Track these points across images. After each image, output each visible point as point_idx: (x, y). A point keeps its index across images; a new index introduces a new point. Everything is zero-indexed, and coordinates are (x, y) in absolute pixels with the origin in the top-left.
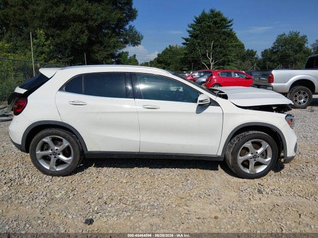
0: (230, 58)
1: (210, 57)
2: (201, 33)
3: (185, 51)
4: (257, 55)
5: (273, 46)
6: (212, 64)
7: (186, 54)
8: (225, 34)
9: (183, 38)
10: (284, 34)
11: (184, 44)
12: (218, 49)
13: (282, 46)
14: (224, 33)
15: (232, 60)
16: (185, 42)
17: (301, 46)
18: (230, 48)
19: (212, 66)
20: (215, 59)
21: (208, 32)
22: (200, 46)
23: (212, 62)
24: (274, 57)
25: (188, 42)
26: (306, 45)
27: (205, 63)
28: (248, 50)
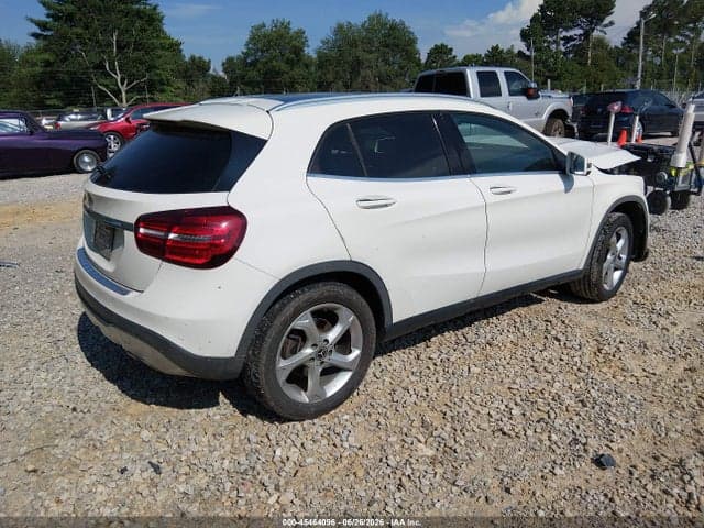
0: (165, 75)
1: (114, 71)
2: (80, 9)
3: (46, 56)
4: (214, 70)
5: (245, 50)
6: (123, 89)
7: (48, 64)
8: (141, 18)
9: (32, 21)
10: (264, 26)
11: (35, 35)
12: (131, 53)
13: (262, 51)
14: (139, 14)
15: (168, 80)
16: (38, 31)
17: (298, 51)
18: (160, 52)
19: (124, 94)
20: (129, 77)
21: (100, 9)
22: (86, 44)
23: (122, 84)
24: (253, 74)
25: (49, 33)
26: (306, 50)
27: (106, 86)
28: (193, 58)
